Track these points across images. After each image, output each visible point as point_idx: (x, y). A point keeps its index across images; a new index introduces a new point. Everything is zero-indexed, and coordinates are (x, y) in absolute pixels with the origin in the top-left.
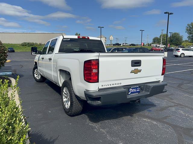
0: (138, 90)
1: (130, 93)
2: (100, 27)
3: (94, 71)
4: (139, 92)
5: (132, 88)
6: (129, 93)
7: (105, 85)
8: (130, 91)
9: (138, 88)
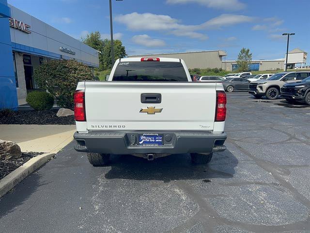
0: (157, 141)
1: (142, 142)
2: (286, 34)
3: (80, 105)
4: (159, 143)
5: (146, 136)
6: (140, 143)
7: (97, 126)
8: (142, 140)
9: (157, 136)
